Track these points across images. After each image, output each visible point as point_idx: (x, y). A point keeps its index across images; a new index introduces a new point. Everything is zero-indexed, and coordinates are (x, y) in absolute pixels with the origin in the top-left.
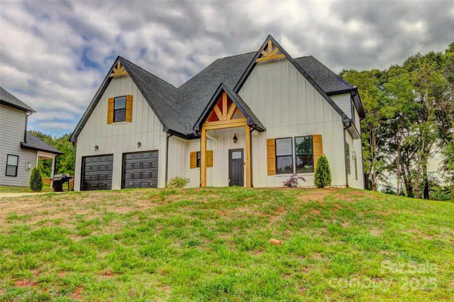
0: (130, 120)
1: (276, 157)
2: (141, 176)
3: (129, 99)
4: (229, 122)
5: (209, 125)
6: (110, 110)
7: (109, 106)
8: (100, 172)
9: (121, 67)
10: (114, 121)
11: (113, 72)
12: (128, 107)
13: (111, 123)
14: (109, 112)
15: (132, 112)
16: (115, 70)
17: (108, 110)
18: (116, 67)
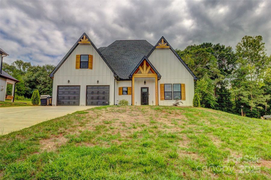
0: (91, 68)
1: (165, 92)
2: (98, 98)
3: (90, 57)
4: (146, 75)
5: (137, 75)
6: (78, 61)
7: (76, 59)
8: (70, 95)
9: (86, 39)
10: (80, 68)
11: (81, 41)
12: (90, 61)
13: (78, 69)
14: (77, 62)
15: (92, 64)
16: (82, 40)
17: (76, 61)
18: (83, 38)
